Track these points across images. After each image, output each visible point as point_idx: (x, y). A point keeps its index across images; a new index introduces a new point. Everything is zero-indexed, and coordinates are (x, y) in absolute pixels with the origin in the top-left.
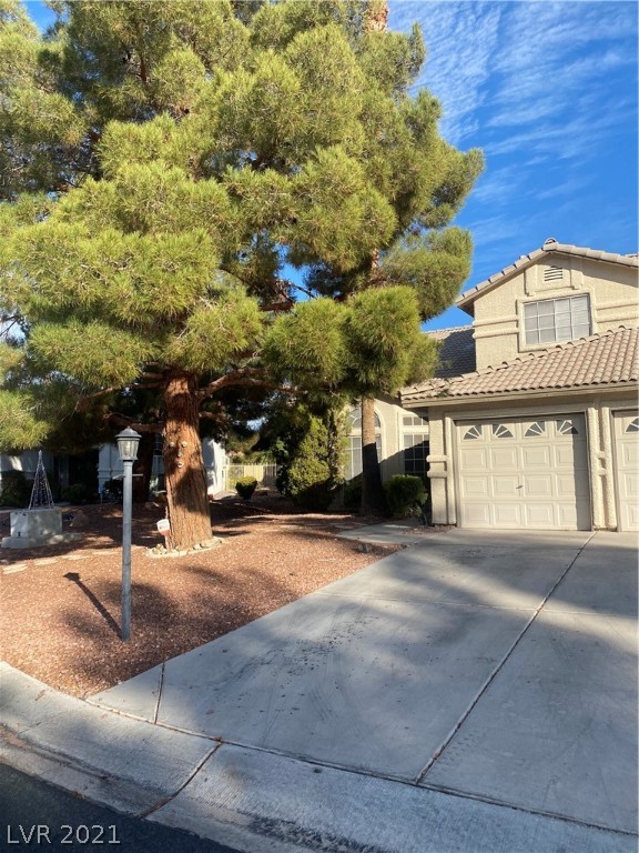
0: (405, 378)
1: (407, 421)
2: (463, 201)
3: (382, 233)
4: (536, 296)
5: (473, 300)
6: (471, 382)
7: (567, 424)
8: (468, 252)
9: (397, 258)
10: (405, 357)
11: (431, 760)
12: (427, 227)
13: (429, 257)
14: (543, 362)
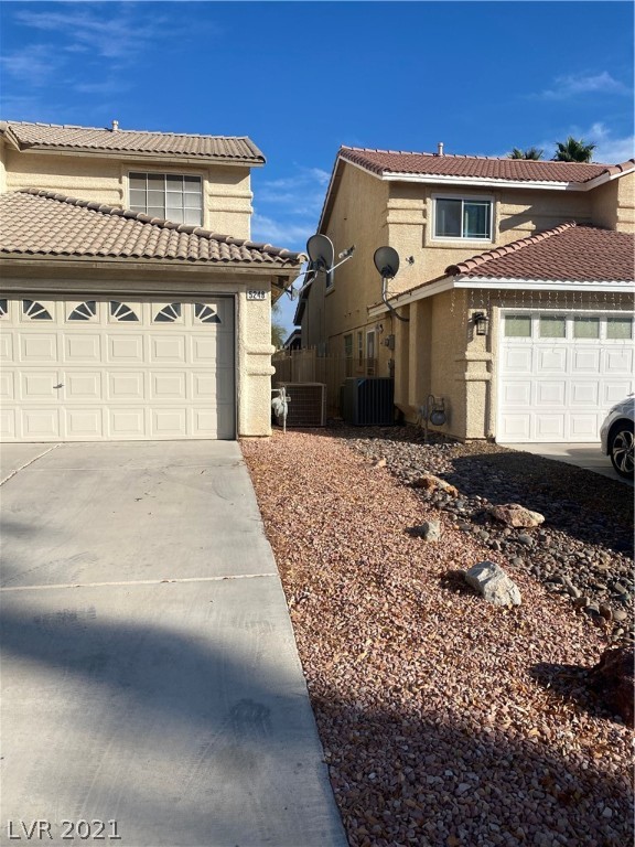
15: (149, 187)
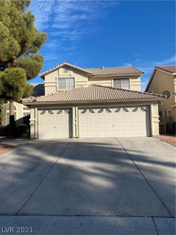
0: (22, 96)
1: (24, 109)
2: (42, 47)
3: (15, 51)
4: (61, 77)
5: (44, 75)
6: (43, 98)
7: (68, 111)
8: (42, 61)
9: (21, 60)
10: (22, 90)
11: (21, 207)
12: (31, 52)
13: (31, 61)
14: (62, 94)
15: (117, 81)
